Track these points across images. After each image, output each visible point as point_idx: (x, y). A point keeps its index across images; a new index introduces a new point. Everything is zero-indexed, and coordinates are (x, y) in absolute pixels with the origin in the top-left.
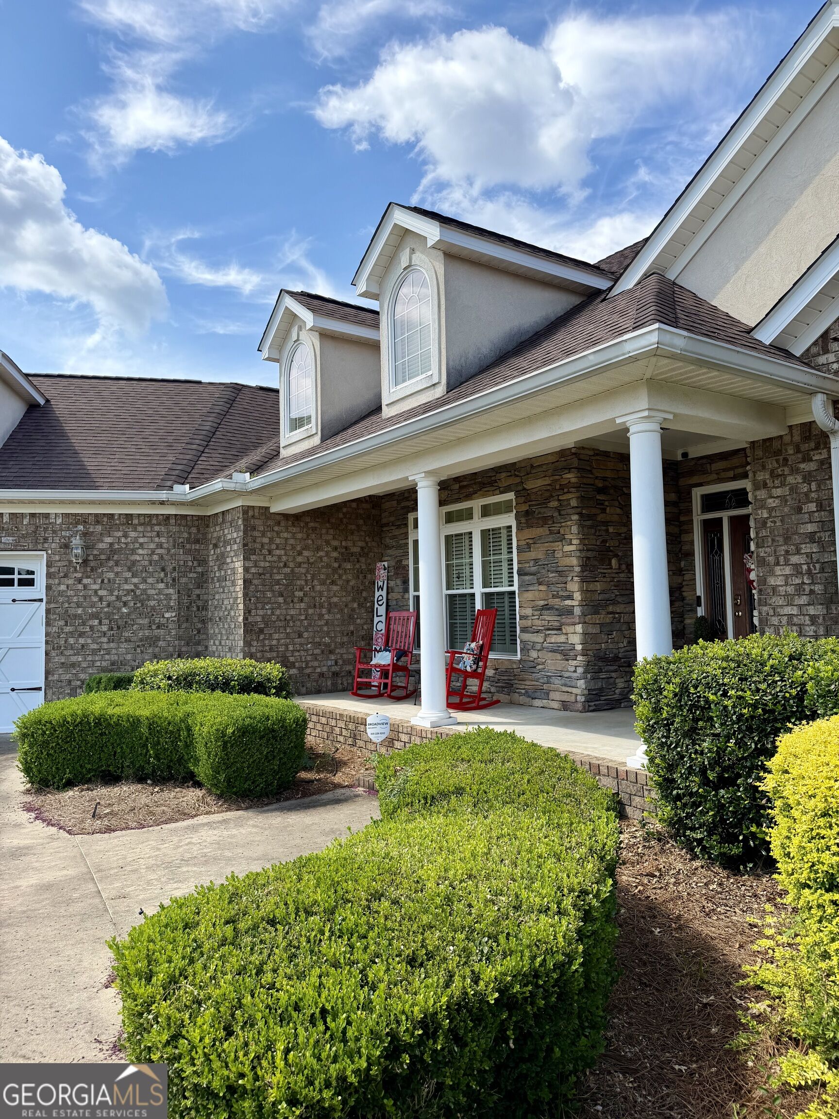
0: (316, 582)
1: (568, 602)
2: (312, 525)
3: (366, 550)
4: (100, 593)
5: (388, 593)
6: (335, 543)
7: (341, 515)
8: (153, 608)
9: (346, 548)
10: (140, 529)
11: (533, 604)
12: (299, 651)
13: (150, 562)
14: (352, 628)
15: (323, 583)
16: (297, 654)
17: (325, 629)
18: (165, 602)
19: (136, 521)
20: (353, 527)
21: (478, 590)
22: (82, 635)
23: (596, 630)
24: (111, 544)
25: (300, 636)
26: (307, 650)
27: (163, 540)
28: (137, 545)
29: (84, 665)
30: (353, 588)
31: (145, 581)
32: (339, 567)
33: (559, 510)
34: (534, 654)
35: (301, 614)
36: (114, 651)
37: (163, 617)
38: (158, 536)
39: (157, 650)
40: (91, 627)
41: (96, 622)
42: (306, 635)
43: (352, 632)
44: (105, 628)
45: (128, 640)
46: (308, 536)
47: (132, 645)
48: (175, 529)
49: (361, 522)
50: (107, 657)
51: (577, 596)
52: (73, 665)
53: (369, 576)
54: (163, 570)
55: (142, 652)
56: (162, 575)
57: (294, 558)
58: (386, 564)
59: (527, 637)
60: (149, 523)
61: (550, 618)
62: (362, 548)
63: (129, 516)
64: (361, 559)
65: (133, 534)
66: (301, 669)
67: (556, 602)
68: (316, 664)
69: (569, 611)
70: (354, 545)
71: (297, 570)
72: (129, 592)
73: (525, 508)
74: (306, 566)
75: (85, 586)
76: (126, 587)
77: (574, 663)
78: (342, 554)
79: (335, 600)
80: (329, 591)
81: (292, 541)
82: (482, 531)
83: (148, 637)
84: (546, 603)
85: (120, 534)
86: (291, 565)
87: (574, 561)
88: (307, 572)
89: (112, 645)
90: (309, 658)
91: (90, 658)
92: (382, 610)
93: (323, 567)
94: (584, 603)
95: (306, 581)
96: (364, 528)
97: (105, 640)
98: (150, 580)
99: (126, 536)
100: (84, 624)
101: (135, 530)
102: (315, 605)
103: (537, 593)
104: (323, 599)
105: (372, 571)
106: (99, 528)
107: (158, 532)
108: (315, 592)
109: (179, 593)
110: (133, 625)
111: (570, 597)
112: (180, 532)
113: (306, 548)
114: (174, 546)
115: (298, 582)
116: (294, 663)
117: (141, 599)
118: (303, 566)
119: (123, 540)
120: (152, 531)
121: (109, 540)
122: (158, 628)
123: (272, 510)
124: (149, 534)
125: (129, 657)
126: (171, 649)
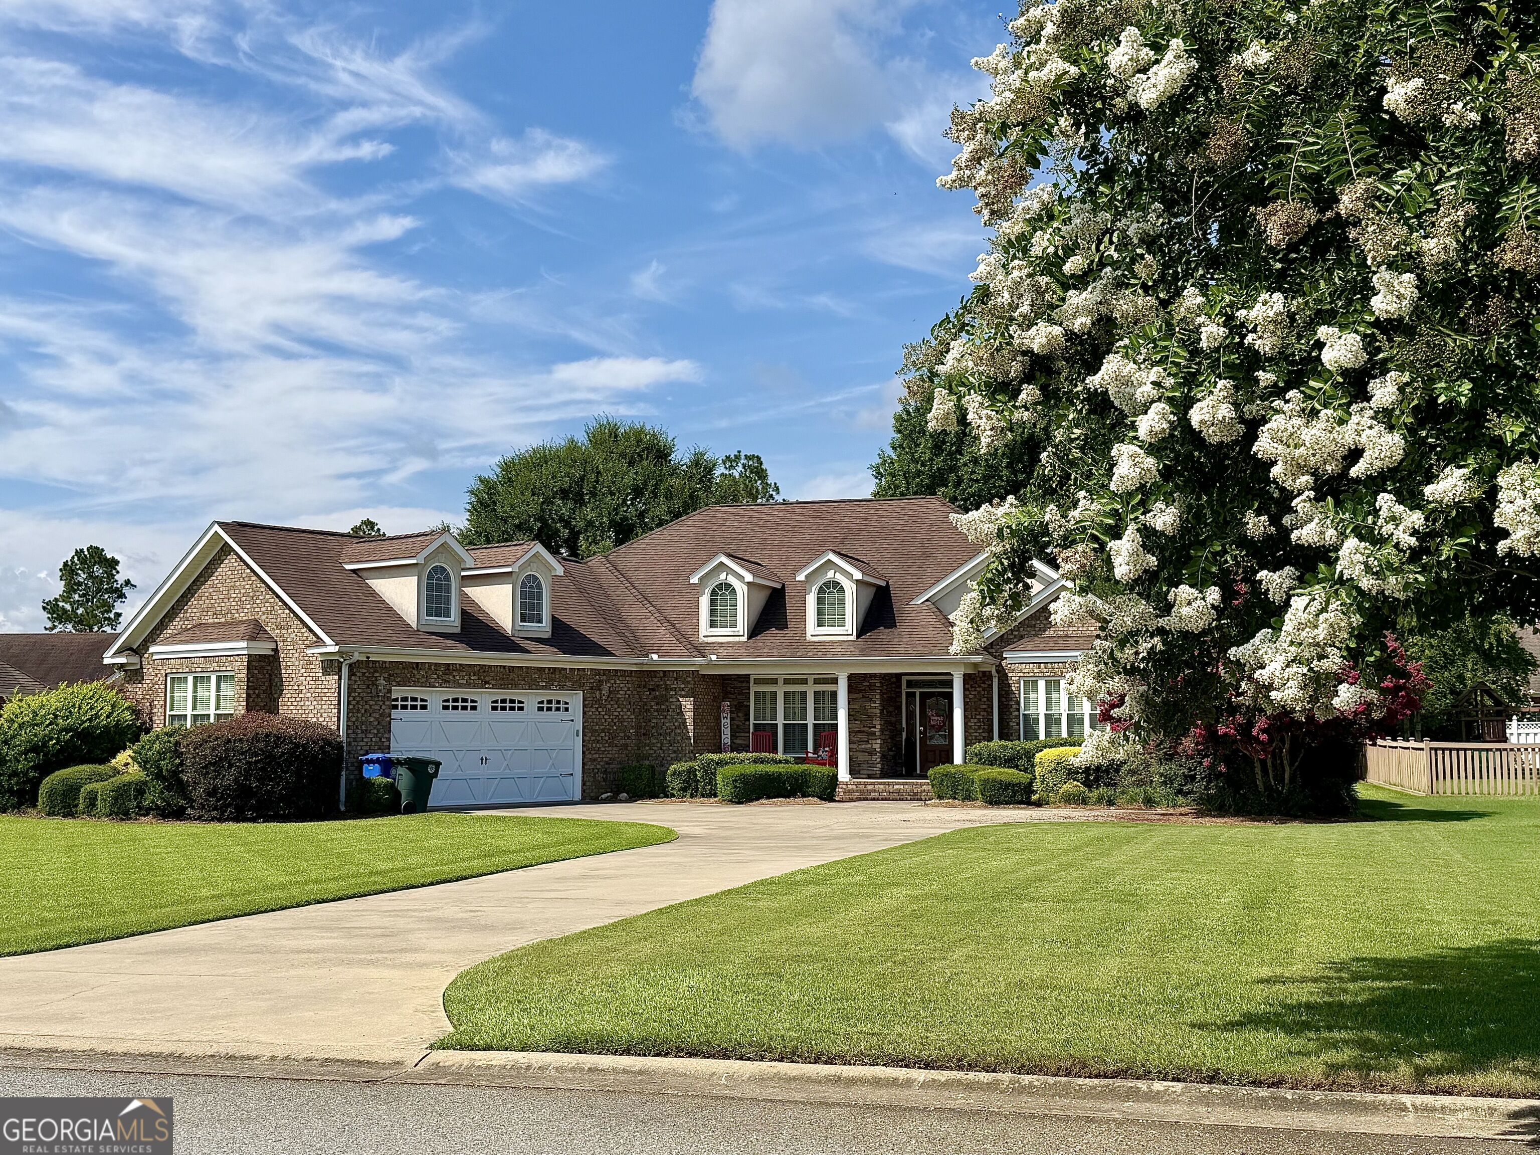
1: (873, 730)
5: (731, 721)
8: (626, 727)
9: (714, 693)
10: (621, 679)
13: (625, 699)
18: (630, 723)
20: (716, 681)
24: (610, 688)
27: (629, 684)
28: (620, 689)
29: (599, 760)
30: (716, 717)
33: (869, 687)
35: (705, 733)
37: (630, 732)
40: (602, 737)
48: (634, 679)
54: (630, 703)
55: (622, 753)
56: (630, 707)
58: (728, 703)
60: (624, 676)
61: (862, 736)
62: (718, 694)
63: (616, 671)
64: (718, 700)
67: (867, 729)
69: (874, 734)
72: (616, 716)
77: (875, 757)
78: (714, 697)
79: (712, 724)
80: (710, 719)
82: (815, 692)
83: (624, 744)
85: (613, 682)
87: (877, 711)
92: (728, 731)
96: (719, 681)
98: (625, 710)
100: (599, 735)
102: (707, 727)
103: (854, 725)
104: (709, 724)
106: (605, 678)
107: (628, 681)
108: (707, 720)
109: (636, 718)
110: (618, 737)
111: (874, 727)
112: (636, 681)
114: (635, 688)
117: (621, 721)
119: (614, 685)
121: (609, 685)
122: (628, 739)
124: (624, 682)
126: (632, 752)
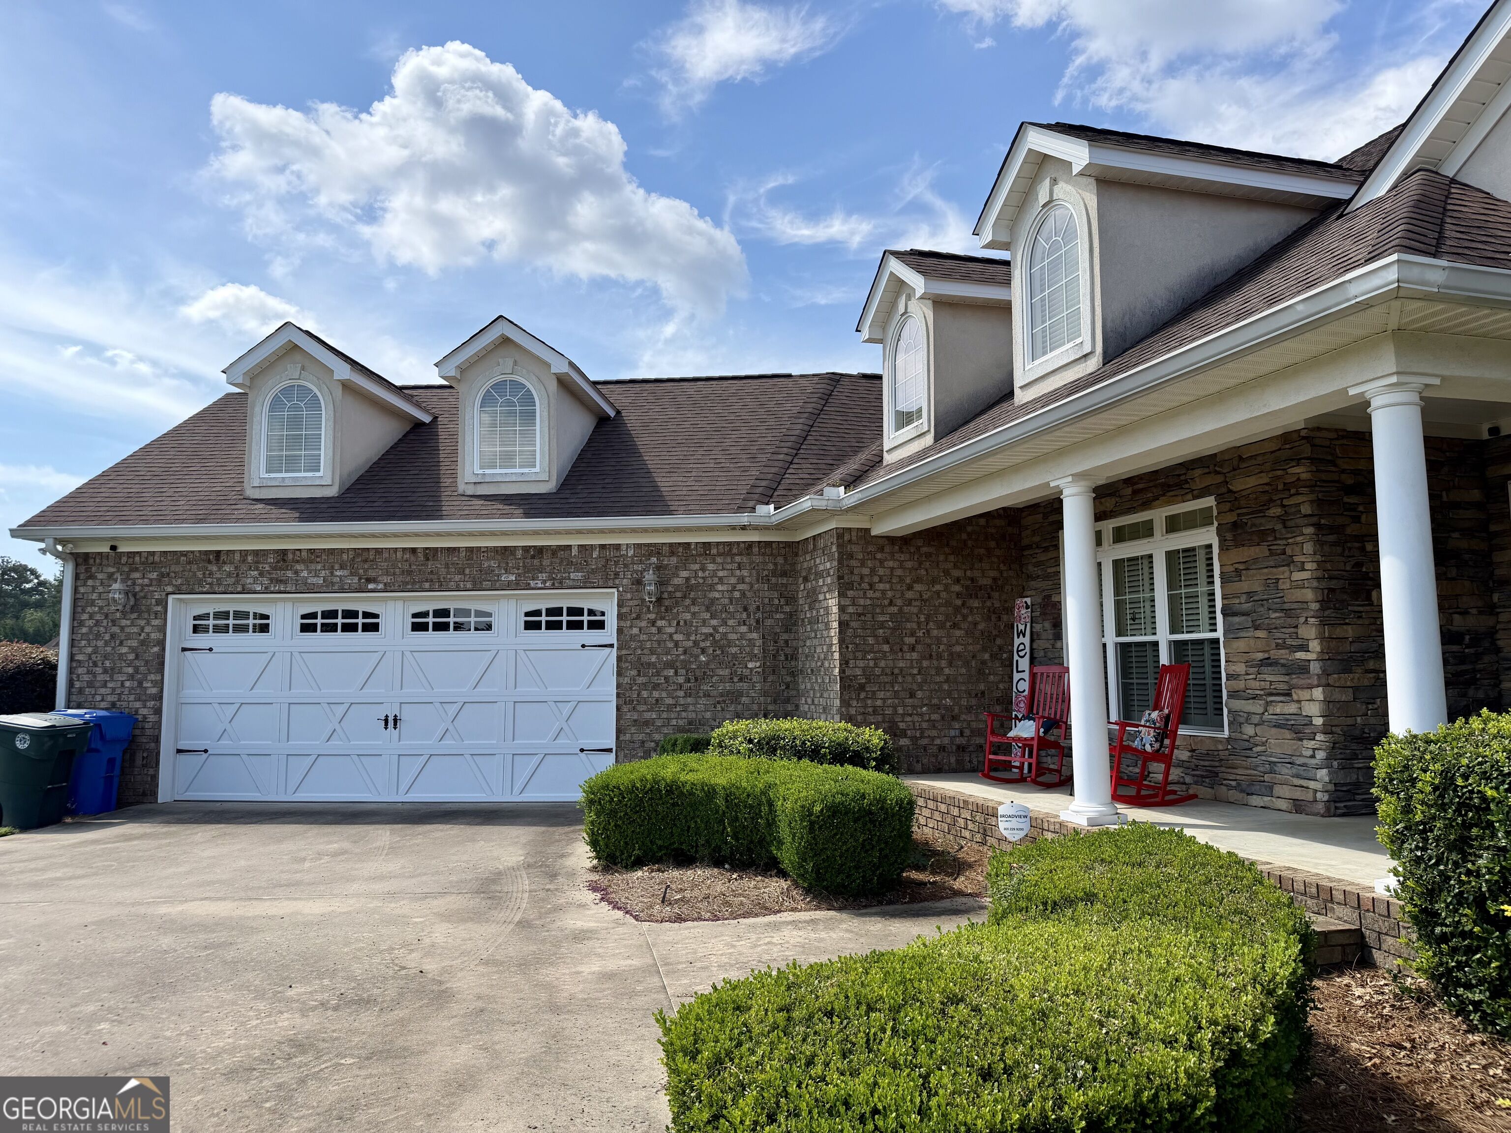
0: (931, 625)
1: (1301, 655)
2: (924, 550)
3: (1000, 583)
4: (676, 637)
5: (1032, 641)
6: (957, 573)
7: (964, 536)
8: (734, 656)
9: (972, 580)
10: (719, 560)
11: (1246, 657)
12: (911, 715)
13: (731, 599)
14: (982, 687)
15: (941, 626)
16: (908, 719)
17: (946, 687)
18: (748, 649)
19: (714, 551)
20: (982, 551)
21: (1163, 636)
22: (656, 687)
23: (1347, 696)
24: (688, 579)
25: (912, 695)
26: (922, 715)
27: (745, 573)
28: (716, 580)
29: (659, 723)
30: (982, 633)
31: (725, 623)
32: (963, 604)
33: (1283, 520)
34: (1249, 730)
35: (912, 667)
36: (691, 708)
37: (746, 667)
38: (739, 568)
39: (740, 707)
40: (666, 678)
41: (671, 672)
42: (919, 694)
43: (983, 693)
44: (681, 680)
45: (707, 695)
46: (920, 564)
47: (711, 701)
48: (758, 559)
49: (993, 544)
50: (684, 714)
51: (1315, 646)
52: (647, 723)
53: (1005, 618)
54: (745, 609)
55: (723, 710)
56: (744, 615)
57: (903, 594)
58: (1028, 600)
59: (1238, 704)
60: (729, 553)
61: (1272, 677)
62: (995, 579)
63: (707, 545)
64: (993, 593)
65: (711, 567)
66: (914, 739)
67: (1282, 654)
68: (934, 733)
69: (1303, 668)
70: (983, 576)
71: (906, 609)
72: (707, 636)
73: (1231, 518)
74: (918, 603)
75: (660, 630)
76: (705, 630)
77: (1311, 744)
78: (967, 588)
79: (958, 648)
80: (949, 636)
81: (899, 572)
82: (1168, 553)
83: (729, 691)
84: (1266, 656)
85: (697, 567)
86: (899, 602)
87: (1309, 595)
88: (921, 610)
89: (689, 700)
90: (925, 725)
91: (665, 715)
92: (1024, 664)
93: (940, 605)
94: (1328, 657)
95: (919, 623)
96: (998, 552)
97: (681, 693)
98: (731, 622)
99: (703, 569)
100: (658, 674)
101: (714, 562)
102: (931, 656)
103: (1252, 642)
104: (942, 647)
105: (1010, 610)
106: (674, 560)
107: (739, 564)
108: (930, 638)
109: (764, 638)
110: (712, 677)
111: (1304, 648)
112: (765, 563)
113: (918, 580)
114: (758, 580)
115: (909, 625)
116: (905, 730)
117: (721, 645)
118: (914, 603)
119: (700, 574)
120: (732, 562)
121: (685, 574)
122: (741, 680)
123: (873, 533)
124: (729, 567)
125: (708, 715)
126: (755, 707)
